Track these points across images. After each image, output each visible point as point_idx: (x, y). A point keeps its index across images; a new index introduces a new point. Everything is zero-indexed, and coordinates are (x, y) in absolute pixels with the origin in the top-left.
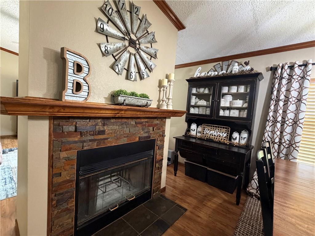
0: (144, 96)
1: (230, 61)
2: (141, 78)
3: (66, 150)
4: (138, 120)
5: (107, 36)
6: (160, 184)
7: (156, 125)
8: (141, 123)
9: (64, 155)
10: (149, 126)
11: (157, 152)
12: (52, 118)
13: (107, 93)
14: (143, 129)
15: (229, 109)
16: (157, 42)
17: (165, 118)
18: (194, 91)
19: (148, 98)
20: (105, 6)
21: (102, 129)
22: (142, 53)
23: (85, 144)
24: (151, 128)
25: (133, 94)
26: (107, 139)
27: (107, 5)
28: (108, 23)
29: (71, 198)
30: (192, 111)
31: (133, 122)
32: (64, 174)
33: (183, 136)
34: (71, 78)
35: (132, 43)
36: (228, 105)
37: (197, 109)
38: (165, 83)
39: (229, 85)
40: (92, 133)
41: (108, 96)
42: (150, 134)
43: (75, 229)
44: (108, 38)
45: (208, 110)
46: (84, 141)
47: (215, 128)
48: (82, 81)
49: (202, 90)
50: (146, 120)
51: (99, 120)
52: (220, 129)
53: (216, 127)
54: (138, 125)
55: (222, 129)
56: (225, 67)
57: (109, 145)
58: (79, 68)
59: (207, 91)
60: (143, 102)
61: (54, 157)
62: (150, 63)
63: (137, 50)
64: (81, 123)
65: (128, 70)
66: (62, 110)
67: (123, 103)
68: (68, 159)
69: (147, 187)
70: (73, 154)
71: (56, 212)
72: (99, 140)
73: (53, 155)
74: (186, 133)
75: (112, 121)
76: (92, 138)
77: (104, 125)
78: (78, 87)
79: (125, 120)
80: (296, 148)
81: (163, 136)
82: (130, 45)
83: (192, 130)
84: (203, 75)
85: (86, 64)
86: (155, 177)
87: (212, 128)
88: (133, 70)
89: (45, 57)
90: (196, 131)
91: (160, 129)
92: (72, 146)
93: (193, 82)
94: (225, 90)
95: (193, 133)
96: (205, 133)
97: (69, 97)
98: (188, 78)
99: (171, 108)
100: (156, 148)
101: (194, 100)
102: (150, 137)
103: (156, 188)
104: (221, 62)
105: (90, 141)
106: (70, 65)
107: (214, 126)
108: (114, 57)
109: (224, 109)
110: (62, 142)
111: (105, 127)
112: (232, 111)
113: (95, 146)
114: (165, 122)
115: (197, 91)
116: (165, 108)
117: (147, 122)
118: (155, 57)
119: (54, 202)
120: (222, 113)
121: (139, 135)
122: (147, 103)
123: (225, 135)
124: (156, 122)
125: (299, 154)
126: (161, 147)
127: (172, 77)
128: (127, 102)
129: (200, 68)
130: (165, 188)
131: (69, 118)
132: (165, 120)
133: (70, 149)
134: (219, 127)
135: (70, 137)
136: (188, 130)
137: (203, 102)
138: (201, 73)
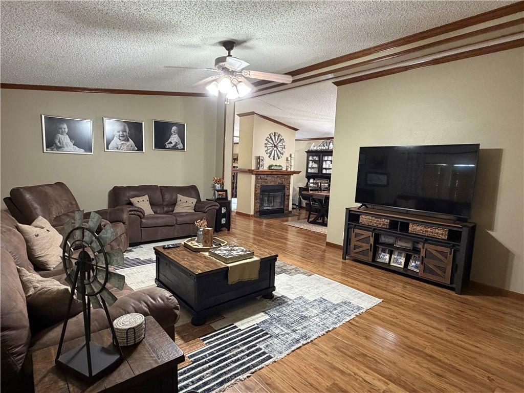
0: (280, 166)
1: (330, 140)
2: (279, 158)
6: (289, 208)
8: (279, 177)
10: (282, 178)
11: (287, 191)
12: (256, 174)
14: (280, 180)
16: (285, 142)
17: (290, 175)
18: (311, 158)
19: (281, 166)
20: (267, 138)
22: (279, 149)
24: (283, 180)
25: (276, 166)
26: (268, 182)
28: (268, 143)
29: (259, 199)
30: (310, 171)
31: (276, 176)
32: (257, 191)
33: (305, 186)
35: (275, 146)
36: (328, 167)
37: (313, 170)
38: (289, 159)
39: (328, 156)
41: (269, 167)
42: (283, 182)
43: (259, 210)
44: (268, 148)
45: (317, 170)
46: (262, 182)
48: (262, 164)
49: (315, 157)
50: (281, 176)
51: (265, 175)
56: (328, 144)
57: (268, 184)
58: (262, 160)
59: (317, 159)
60: (280, 168)
61: (256, 185)
62: (282, 152)
63: (277, 148)
64: (262, 176)
65: (274, 157)
66: (258, 172)
67: (273, 169)
69: (282, 207)
70: (259, 185)
71: (256, 202)
74: (307, 185)
75: (269, 175)
76: (264, 181)
77: (267, 177)
78: (262, 166)
79: (274, 175)
81: (289, 183)
83: (310, 183)
84: (315, 148)
85: (264, 158)
86: (286, 203)
88: (276, 156)
89: (256, 158)
90: (312, 183)
91: (288, 180)
92: (259, 183)
93: (310, 153)
94: (326, 158)
97: (260, 168)
98: (307, 151)
99: (292, 170)
100: (286, 189)
101: (310, 165)
104: (326, 140)
107: (321, 180)
108: (270, 153)
109: (326, 169)
110: (257, 182)
113: (264, 184)
114: (290, 177)
116: (289, 170)
118: (285, 148)
119: (255, 199)
120: (324, 171)
121: (279, 182)
122: (282, 168)
124: (286, 177)
126: (289, 189)
127: (293, 156)
129: (314, 144)
130: (291, 211)
131: (259, 174)
135: (259, 180)
136: (308, 183)
137: (315, 165)
138: (314, 146)
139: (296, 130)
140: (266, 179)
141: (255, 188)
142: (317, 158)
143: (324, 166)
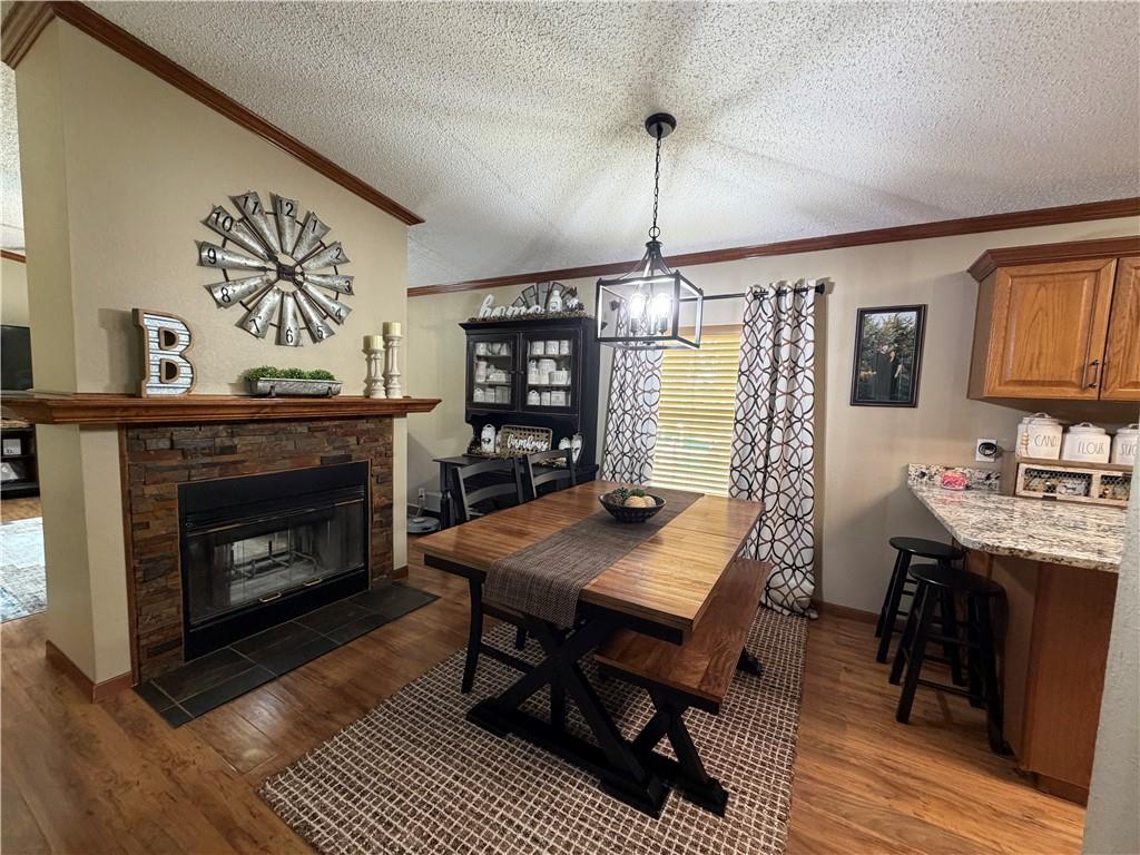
0: (319, 376)
1: (552, 283)
2: (316, 338)
3: (154, 483)
4: (315, 424)
5: (224, 270)
6: (391, 558)
7: (364, 432)
8: (324, 429)
9: (151, 490)
10: (345, 435)
11: (374, 488)
12: (123, 427)
13: (235, 374)
14: (330, 442)
15: (550, 389)
16: (347, 261)
17: (391, 416)
18: (481, 349)
19: (331, 378)
20: (215, 215)
21: (228, 443)
22: (311, 289)
23: (193, 472)
24: (353, 440)
25: (294, 374)
26: (242, 462)
27: (218, 214)
28: (224, 245)
29: (173, 568)
30: (479, 396)
31: (303, 429)
32: (154, 524)
33: (464, 456)
34: (156, 355)
35: (285, 273)
36: (545, 381)
37: (491, 392)
38: (378, 343)
39: (546, 338)
40: (207, 451)
41: (239, 379)
42: (352, 451)
43: (186, 630)
44: (228, 271)
45: (508, 392)
46: (193, 467)
47: (527, 433)
48: (177, 359)
49: (497, 347)
50: (337, 423)
51: (221, 427)
52: (536, 434)
53: (529, 430)
54: (316, 434)
55: (540, 433)
56: (542, 297)
57: (247, 474)
58: (169, 339)
59: (504, 352)
60: (322, 386)
61: (133, 494)
62: (334, 306)
63: (299, 285)
64: (181, 434)
65: (280, 326)
66: (144, 413)
67: (270, 393)
68: (160, 498)
70: (171, 489)
71: (144, 592)
72: (223, 464)
73: (130, 491)
74: (470, 450)
75: (251, 427)
76: (209, 460)
77: (232, 435)
78: (171, 371)
79: (283, 425)
80: (649, 460)
81: (388, 454)
82: (279, 278)
83: (484, 440)
84: (497, 313)
85: (184, 328)
86: (375, 542)
87: (523, 432)
88: (293, 324)
89: (103, 325)
90: (492, 442)
91: (377, 440)
92: (165, 475)
93: (477, 329)
94: (538, 348)
95: (488, 448)
96: (509, 446)
97: (155, 389)
98: (466, 321)
99: (397, 395)
100: (371, 481)
101: (482, 371)
102: (349, 457)
103: (379, 566)
104: (535, 284)
105: (204, 465)
106: (153, 335)
107: (524, 429)
108: (244, 305)
109: (539, 389)
110: (147, 469)
111: (236, 441)
112: (555, 394)
113: (216, 475)
114: (390, 426)
115: (488, 349)
116: (380, 395)
117: (340, 427)
118: (349, 291)
119: (139, 574)
120: (533, 399)
121: (322, 454)
122: (330, 388)
123: (545, 447)
124: (365, 425)
125: (654, 472)
126: (386, 479)
127: (396, 330)
128: (278, 390)
129: (490, 297)
130: (404, 571)
131: (157, 425)
132: (388, 420)
133: (164, 480)
134: (534, 430)
135: (161, 460)
136: (477, 441)
137: (499, 377)
138: (493, 308)
139: (411, 219)
140: (232, 450)
141: (128, 510)
142: (503, 350)
143: (533, 379)
